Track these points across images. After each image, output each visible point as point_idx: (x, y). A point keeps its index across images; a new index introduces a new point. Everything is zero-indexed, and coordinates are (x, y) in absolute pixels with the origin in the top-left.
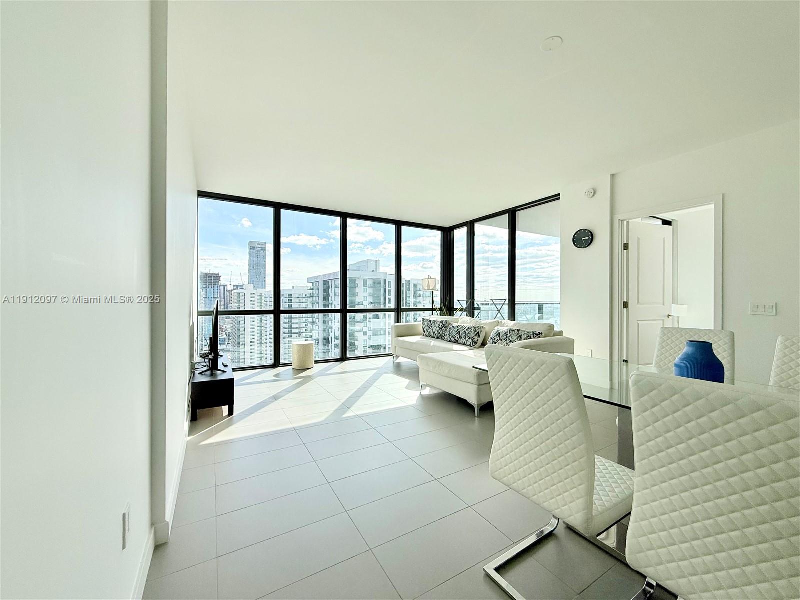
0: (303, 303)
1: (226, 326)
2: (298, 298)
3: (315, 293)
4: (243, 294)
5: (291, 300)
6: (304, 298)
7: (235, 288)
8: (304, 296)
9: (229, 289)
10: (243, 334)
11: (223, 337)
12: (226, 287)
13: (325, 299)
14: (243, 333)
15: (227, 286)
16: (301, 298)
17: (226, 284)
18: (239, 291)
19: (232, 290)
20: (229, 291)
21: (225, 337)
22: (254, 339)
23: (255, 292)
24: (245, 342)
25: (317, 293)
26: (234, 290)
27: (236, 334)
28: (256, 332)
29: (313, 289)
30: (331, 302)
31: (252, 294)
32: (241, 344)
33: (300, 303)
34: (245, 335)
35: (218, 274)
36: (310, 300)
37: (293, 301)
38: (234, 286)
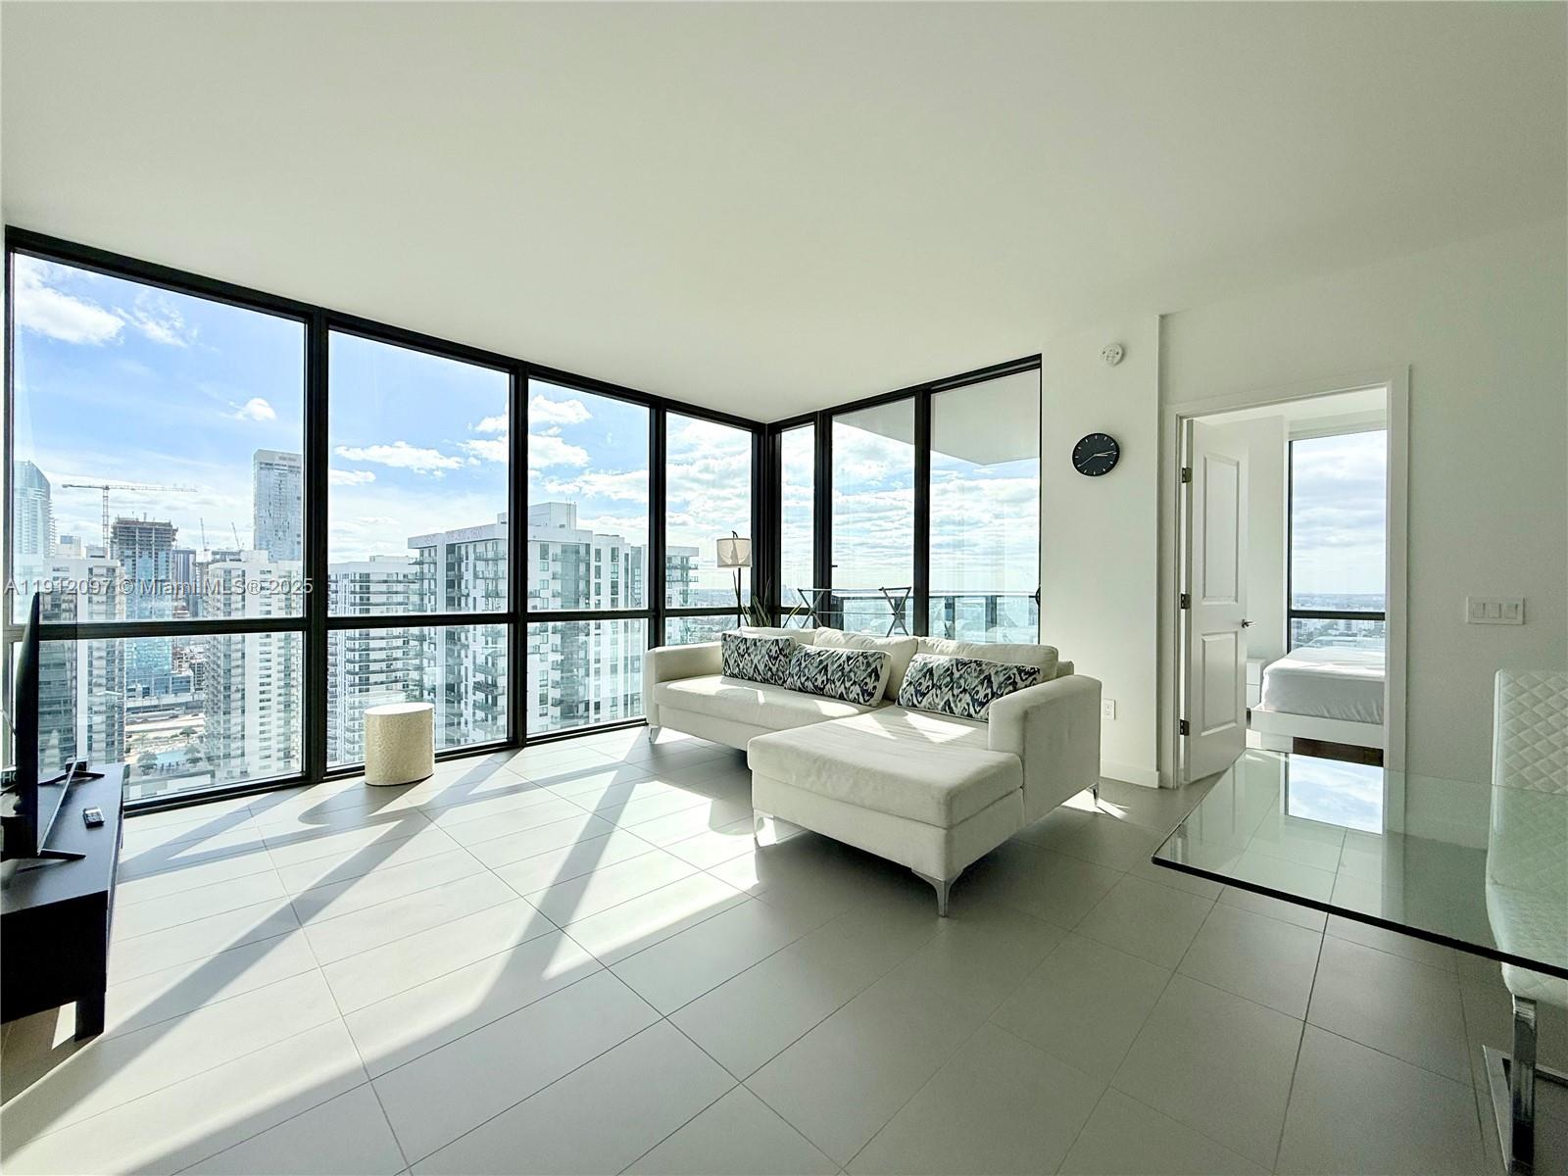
0: (396, 593)
1: (192, 647)
2: (386, 582)
3: (426, 571)
4: (240, 573)
5: (368, 588)
6: (400, 582)
7: (218, 557)
8: (401, 578)
9: (198, 560)
10: (238, 666)
11: (184, 674)
12: (191, 556)
13: (450, 584)
14: (240, 663)
15: (194, 553)
16: (393, 582)
17: (192, 548)
18: (228, 565)
19: (208, 564)
20: (201, 564)
21: (190, 673)
22: (269, 676)
23: (272, 567)
24: (243, 684)
25: (432, 571)
26: (214, 562)
27: (219, 666)
28: (276, 660)
29: (421, 563)
30: (464, 591)
31: (263, 572)
32: (233, 688)
33: (389, 593)
34: (243, 667)
35: (169, 525)
36: (415, 587)
37: (371, 590)
38: (214, 553)
